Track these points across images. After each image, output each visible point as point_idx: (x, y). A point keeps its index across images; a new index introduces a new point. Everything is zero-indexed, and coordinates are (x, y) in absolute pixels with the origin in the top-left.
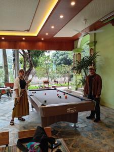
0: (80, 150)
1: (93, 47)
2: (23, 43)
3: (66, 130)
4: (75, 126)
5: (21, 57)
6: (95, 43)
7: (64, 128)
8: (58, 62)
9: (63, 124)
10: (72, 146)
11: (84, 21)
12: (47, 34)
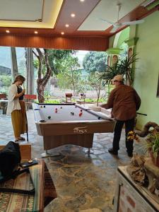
0: (84, 179)
1: (132, 47)
2: (36, 39)
3: (76, 155)
4: (89, 152)
5: (35, 59)
6: (136, 40)
7: (74, 153)
8: (92, 69)
9: (75, 148)
10: (75, 175)
11: (118, 7)
12: (67, 26)
